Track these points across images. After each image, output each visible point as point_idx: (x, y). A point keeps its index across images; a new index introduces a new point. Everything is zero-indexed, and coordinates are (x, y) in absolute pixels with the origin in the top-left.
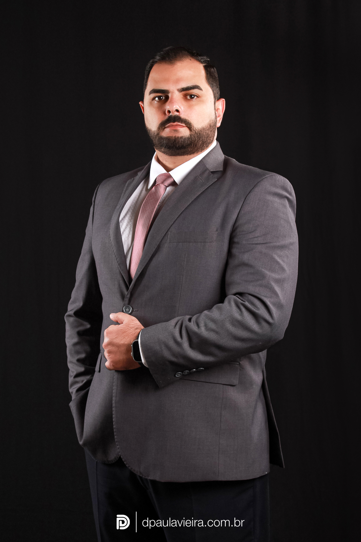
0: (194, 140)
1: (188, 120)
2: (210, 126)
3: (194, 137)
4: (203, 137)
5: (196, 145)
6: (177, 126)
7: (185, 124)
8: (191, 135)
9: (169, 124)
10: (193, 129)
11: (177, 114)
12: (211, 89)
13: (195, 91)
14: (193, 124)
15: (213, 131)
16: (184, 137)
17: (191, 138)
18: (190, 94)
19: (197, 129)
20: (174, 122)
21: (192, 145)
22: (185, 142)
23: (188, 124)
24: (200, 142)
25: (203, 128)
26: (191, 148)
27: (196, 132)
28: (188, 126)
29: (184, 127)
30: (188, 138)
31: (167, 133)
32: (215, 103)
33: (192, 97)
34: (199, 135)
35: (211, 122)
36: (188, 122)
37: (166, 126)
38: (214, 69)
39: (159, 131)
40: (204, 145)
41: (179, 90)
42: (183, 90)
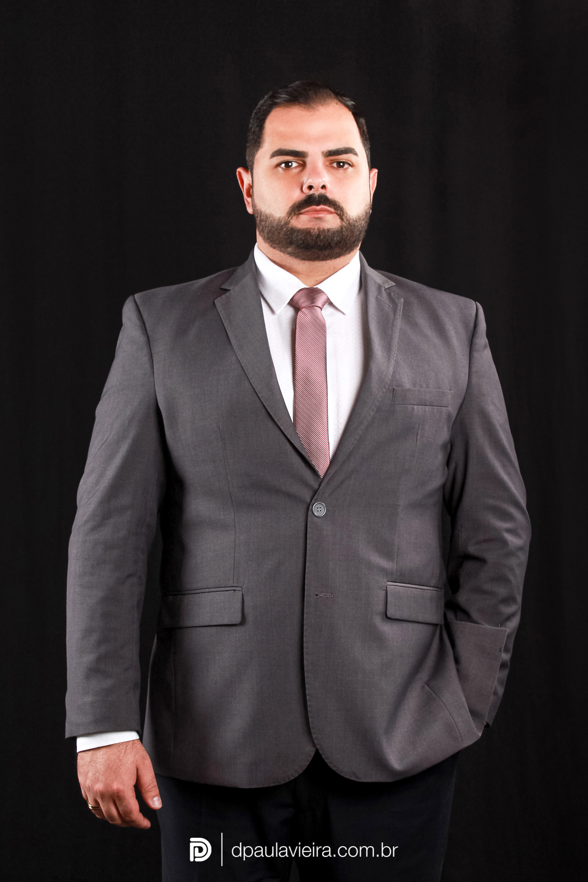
0: (344, 236)
1: (339, 203)
2: (366, 213)
6: (322, 211)
8: (341, 227)
9: (308, 207)
10: (346, 216)
14: (346, 210)
16: (331, 230)
17: (342, 231)
18: (338, 161)
20: (318, 205)
22: (333, 238)
23: (339, 209)
24: (352, 240)
25: (358, 218)
26: (339, 248)
31: (303, 222)
33: (340, 165)
34: (352, 227)
35: (367, 207)
37: (303, 211)
39: (289, 218)
41: (324, 153)
42: (330, 154)
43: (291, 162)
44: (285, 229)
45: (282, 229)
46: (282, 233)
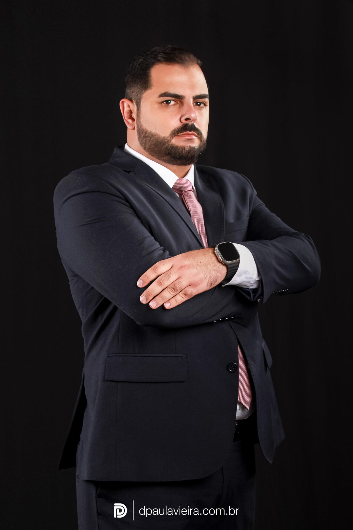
6: (192, 135)
8: (200, 146)
10: (203, 139)
14: (203, 134)
17: (200, 149)
27: (205, 142)
28: (200, 136)
33: (198, 104)
36: (200, 132)
43: (170, 101)
44: (167, 145)
45: (165, 144)
46: (164, 147)
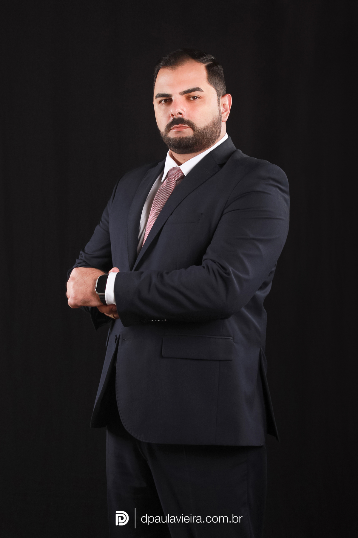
0: (198, 139)
1: (191, 121)
2: (214, 124)
3: (198, 136)
4: (207, 136)
5: (201, 143)
6: (181, 127)
7: (188, 125)
8: (195, 135)
9: (174, 126)
10: (196, 129)
11: (181, 116)
12: (214, 88)
13: (197, 93)
14: (196, 124)
15: (217, 128)
16: (188, 138)
17: (195, 137)
18: (192, 96)
19: (200, 128)
20: (179, 124)
21: (197, 143)
22: (190, 141)
23: (191, 125)
24: (205, 140)
25: (206, 127)
26: (197, 146)
27: (200, 131)
28: (192, 127)
29: (187, 127)
30: (192, 138)
32: (219, 100)
34: (202, 134)
35: (215, 119)
36: (191, 123)
38: (217, 66)
39: (166, 132)
40: (210, 142)
42: (185, 93)
